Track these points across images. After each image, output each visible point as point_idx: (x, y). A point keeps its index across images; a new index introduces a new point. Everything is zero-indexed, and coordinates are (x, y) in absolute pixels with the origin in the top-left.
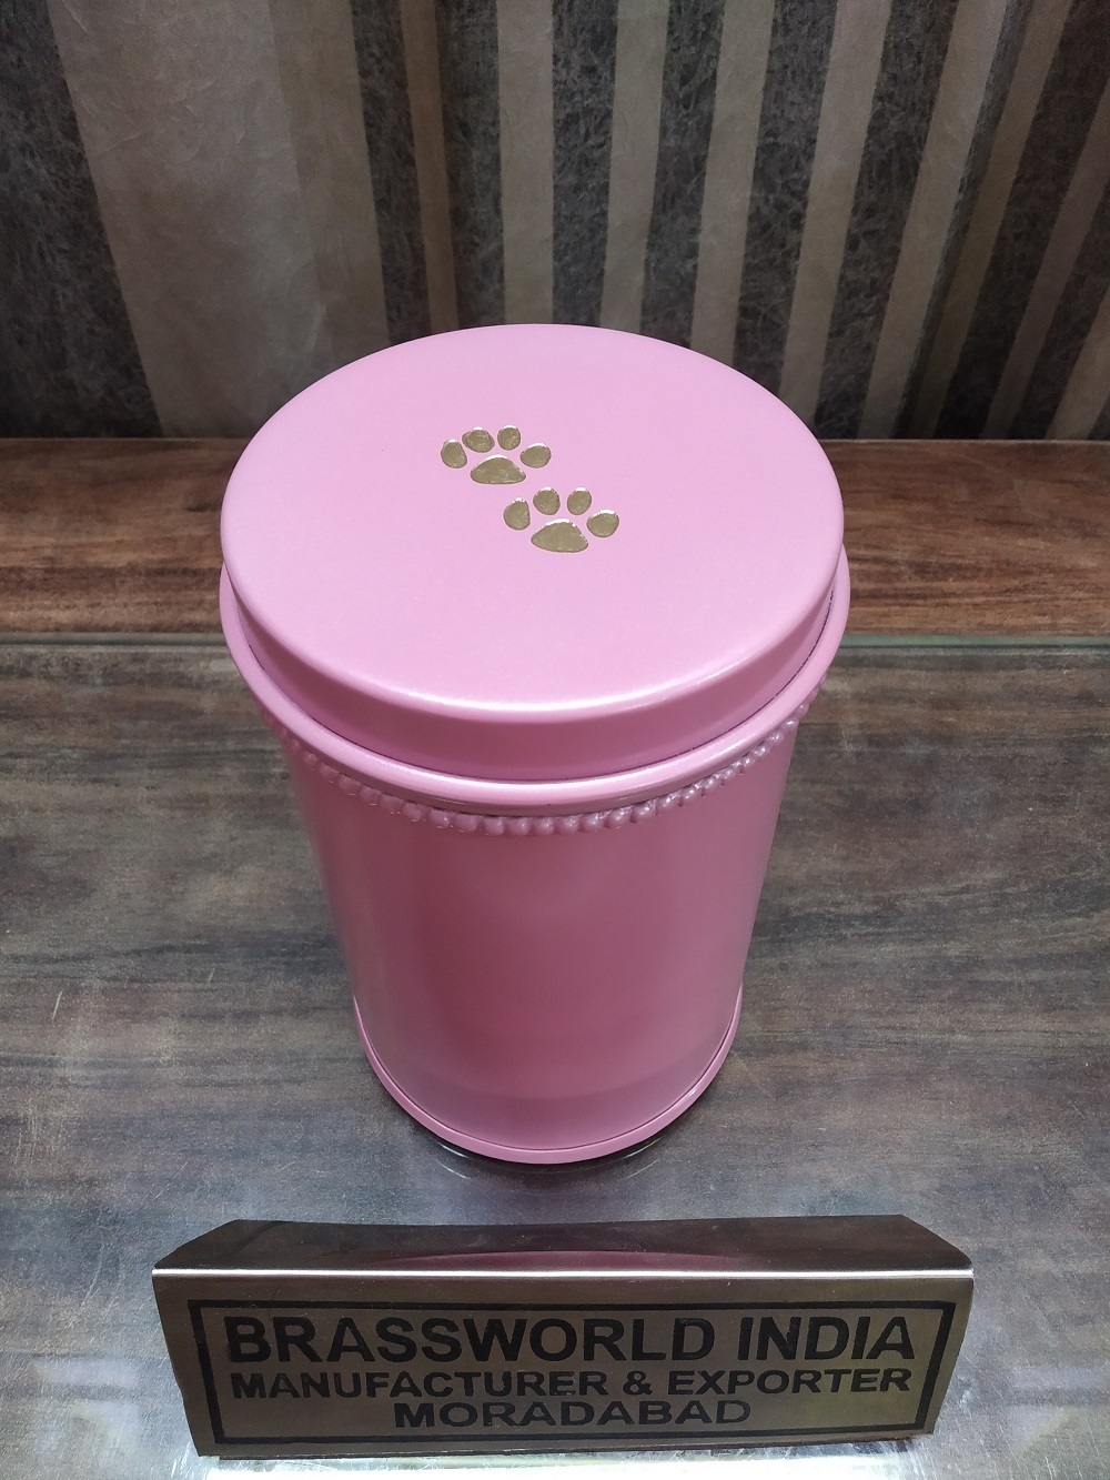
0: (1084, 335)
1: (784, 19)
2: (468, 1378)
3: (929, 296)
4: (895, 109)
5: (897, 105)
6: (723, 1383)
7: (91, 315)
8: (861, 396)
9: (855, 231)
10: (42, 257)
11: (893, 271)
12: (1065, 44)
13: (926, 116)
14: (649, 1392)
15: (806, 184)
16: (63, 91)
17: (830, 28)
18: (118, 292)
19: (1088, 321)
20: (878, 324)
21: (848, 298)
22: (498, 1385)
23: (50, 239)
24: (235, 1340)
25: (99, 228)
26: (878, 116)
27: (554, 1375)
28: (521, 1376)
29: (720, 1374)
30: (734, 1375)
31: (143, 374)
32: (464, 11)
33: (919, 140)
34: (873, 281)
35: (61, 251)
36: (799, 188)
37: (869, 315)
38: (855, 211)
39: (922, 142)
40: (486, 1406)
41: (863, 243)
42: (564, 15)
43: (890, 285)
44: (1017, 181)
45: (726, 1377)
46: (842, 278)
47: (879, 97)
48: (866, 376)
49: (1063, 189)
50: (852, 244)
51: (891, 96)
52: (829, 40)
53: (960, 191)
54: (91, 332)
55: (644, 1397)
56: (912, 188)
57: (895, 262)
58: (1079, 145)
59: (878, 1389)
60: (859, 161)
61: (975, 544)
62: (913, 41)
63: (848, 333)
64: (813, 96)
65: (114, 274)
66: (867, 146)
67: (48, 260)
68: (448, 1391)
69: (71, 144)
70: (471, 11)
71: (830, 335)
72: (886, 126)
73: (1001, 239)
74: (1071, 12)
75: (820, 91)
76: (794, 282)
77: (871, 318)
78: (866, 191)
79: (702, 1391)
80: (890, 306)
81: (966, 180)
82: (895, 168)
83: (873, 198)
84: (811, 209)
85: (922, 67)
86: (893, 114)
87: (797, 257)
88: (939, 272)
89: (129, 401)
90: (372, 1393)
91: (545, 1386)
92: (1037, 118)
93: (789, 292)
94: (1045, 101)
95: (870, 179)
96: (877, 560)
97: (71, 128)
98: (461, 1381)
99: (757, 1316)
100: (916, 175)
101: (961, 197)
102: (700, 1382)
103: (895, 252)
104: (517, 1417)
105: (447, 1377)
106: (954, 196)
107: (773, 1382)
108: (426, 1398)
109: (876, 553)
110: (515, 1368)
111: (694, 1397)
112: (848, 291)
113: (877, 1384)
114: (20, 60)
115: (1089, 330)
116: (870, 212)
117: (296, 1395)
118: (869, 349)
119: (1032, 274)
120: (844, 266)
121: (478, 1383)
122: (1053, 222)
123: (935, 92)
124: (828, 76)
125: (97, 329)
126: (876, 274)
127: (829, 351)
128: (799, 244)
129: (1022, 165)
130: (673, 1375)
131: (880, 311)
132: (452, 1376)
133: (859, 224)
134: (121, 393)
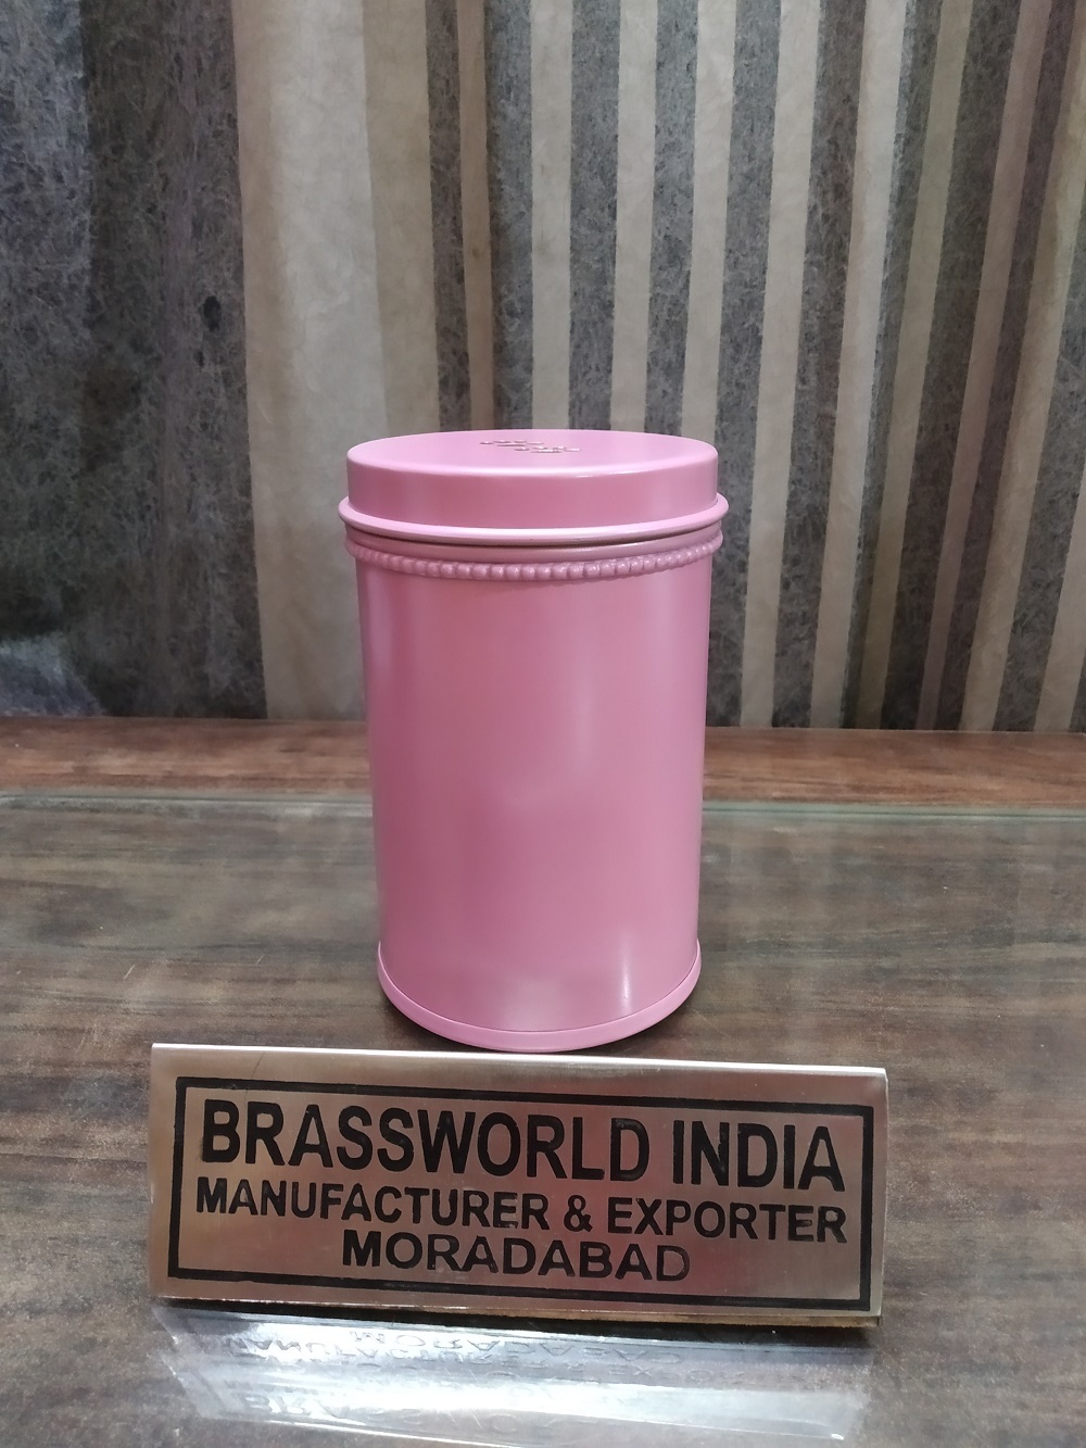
0: (970, 646)
1: (722, 431)
2: (417, 1193)
3: (848, 627)
4: (803, 489)
5: (805, 486)
6: (660, 1216)
7: (231, 622)
8: (807, 706)
9: (786, 576)
10: (206, 580)
11: (818, 605)
12: (919, 458)
13: (826, 493)
14: (589, 1228)
15: (747, 540)
16: (246, 464)
17: (754, 437)
18: (256, 601)
19: (970, 635)
20: (812, 646)
21: (787, 626)
22: (445, 1211)
23: (214, 566)
24: (211, 1129)
25: (252, 554)
26: (793, 495)
27: (499, 1196)
28: (467, 1194)
29: (657, 1203)
30: (672, 1204)
31: (261, 667)
32: (512, 408)
33: (824, 509)
34: (804, 614)
35: (220, 575)
36: (742, 543)
37: (804, 639)
38: (785, 561)
39: (825, 510)
40: (432, 1238)
41: (793, 585)
42: (577, 416)
43: (817, 616)
44: (904, 550)
45: (663, 1208)
46: (780, 611)
47: (792, 482)
48: (808, 689)
49: (938, 553)
50: (786, 585)
51: (800, 481)
52: (754, 443)
53: (859, 545)
54: (231, 635)
55: (584, 1236)
56: (823, 542)
57: (819, 597)
58: (943, 523)
59: (816, 1238)
60: (783, 525)
61: (898, 777)
62: (811, 445)
63: (789, 653)
64: (746, 481)
65: (255, 588)
66: (788, 515)
67: (210, 581)
68: (397, 1214)
69: (244, 499)
70: (516, 409)
71: (777, 655)
72: (799, 501)
73: (900, 595)
74: (918, 437)
75: (751, 477)
76: (744, 612)
77: (806, 642)
78: (791, 546)
79: (640, 1230)
80: (819, 633)
81: (862, 540)
82: (810, 529)
83: (797, 552)
84: (751, 559)
85: (819, 462)
86: (803, 492)
87: (746, 593)
88: (853, 606)
89: (247, 689)
90: (324, 1215)
91: (489, 1213)
92: (910, 507)
93: (742, 620)
94: (913, 495)
95: (792, 537)
96: (820, 783)
97: (246, 490)
98: (410, 1198)
99: (689, 1116)
100: (825, 533)
101: (861, 551)
102: (638, 1216)
103: (818, 590)
104: (460, 1258)
105: (397, 1194)
106: (854, 551)
107: (710, 1219)
108: (376, 1224)
109: (820, 780)
110: (462, 1184)
111: (633, 1238)
112: (785, 620)
113: (813, 1230)
114: (221, 449)
115: (972, 641)
116: (795, 562)
117: (254, 1212)
118: (808, 666)
119: (927, 618)
120: (781, 602)
121: (426, 1202)
122: (935, 577)
123: (829, 476)
124: (755, 468)
125: (235, 632)
126: (806, 608)
127: (777, 668)
128: (746, 584)
129: (905, 541)
130: (613, 1201)
131: (812, 636)
132: (402, 1192)
133: (789, 571)
134: (242, 683)
